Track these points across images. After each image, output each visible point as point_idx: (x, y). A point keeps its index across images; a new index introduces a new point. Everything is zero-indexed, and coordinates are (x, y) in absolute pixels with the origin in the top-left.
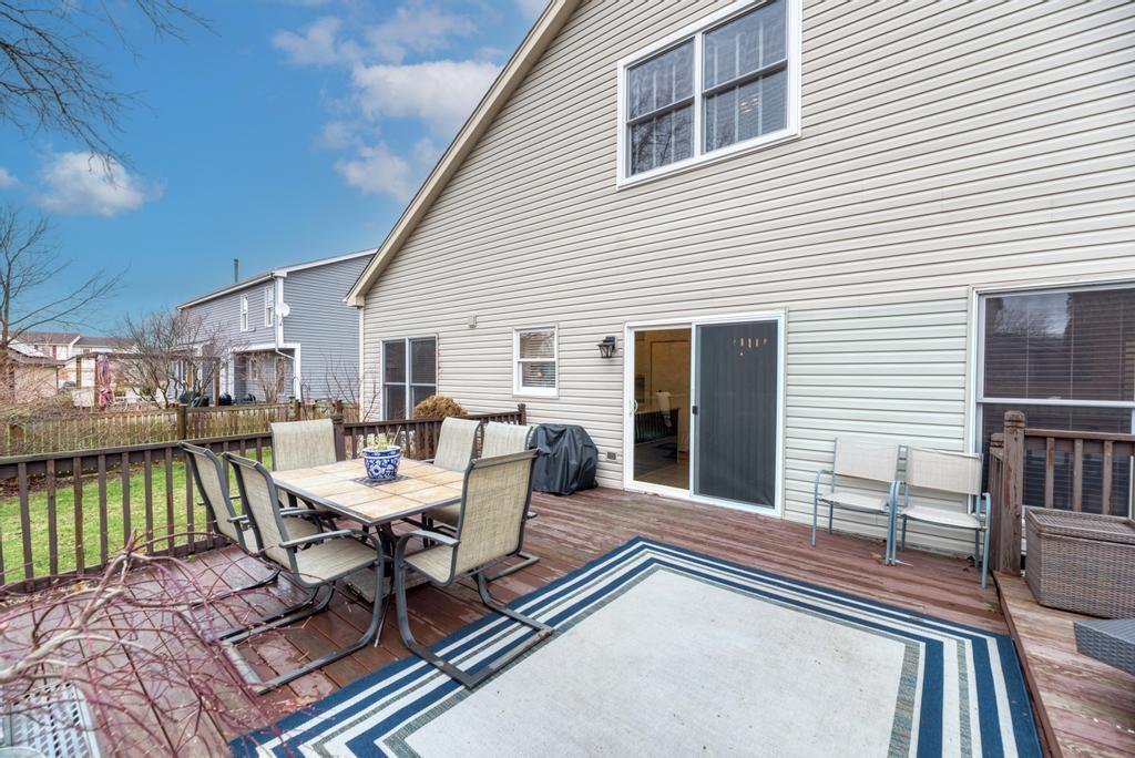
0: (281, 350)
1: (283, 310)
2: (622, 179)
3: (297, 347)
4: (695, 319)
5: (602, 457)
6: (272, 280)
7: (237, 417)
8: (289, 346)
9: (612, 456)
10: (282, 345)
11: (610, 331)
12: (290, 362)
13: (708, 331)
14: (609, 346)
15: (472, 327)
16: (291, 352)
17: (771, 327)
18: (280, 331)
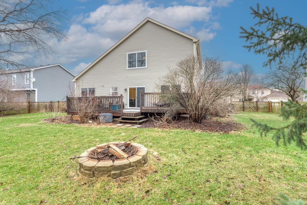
0: (32, 90)
1: (33, 80)
2: (127, 68)
3: (36, 89)
4: (136, 87)
5: (125, 104)
6: (29, 71)
7: (39, 104)
8: (35, 89)
9: (126, 104)
10: (32, 89)
11: (126, 88)
12: (34, 93)
13: (138, 88)
14: (126, 90)
15: (103, 86)
16: (34, 91)
17: (144, 88)
18: (32, 85)
